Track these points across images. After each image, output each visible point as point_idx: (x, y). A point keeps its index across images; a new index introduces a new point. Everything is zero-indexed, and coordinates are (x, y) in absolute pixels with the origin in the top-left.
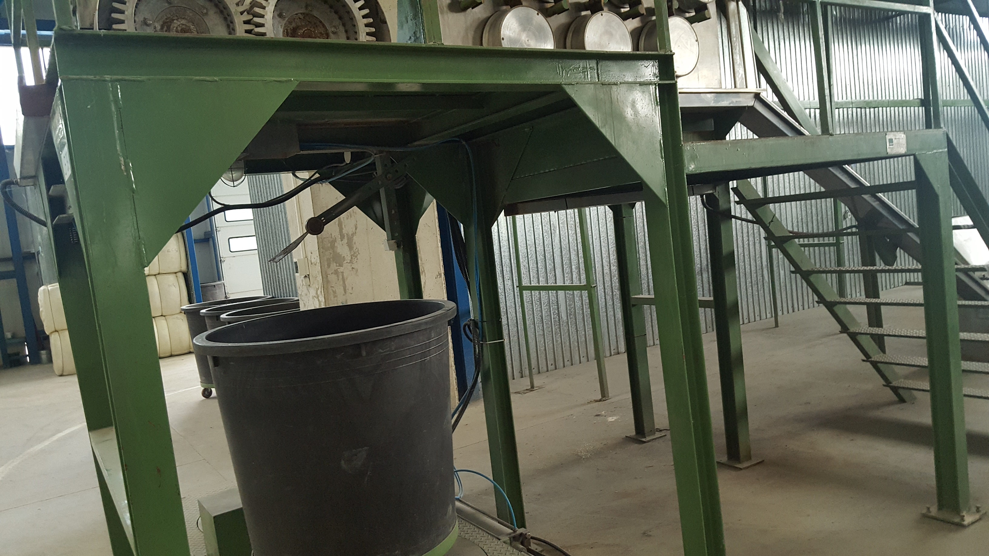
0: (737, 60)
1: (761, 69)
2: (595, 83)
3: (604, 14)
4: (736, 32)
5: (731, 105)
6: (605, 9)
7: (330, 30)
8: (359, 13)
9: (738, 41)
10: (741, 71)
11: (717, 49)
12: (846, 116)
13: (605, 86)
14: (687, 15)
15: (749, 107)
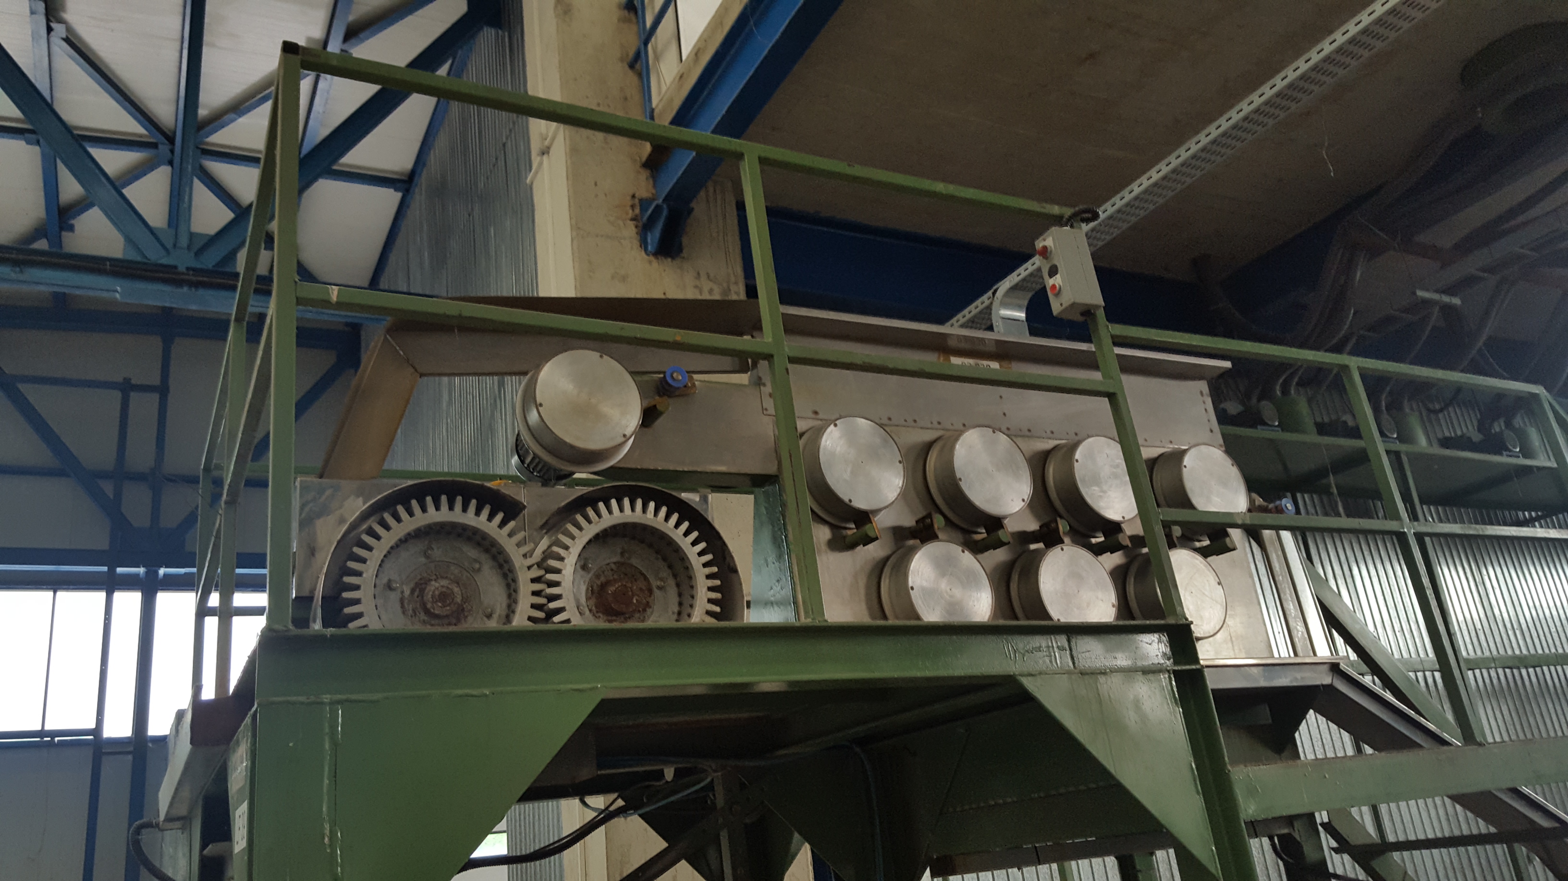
0: (1290, 611)
1: (1331, 621)
2: (1069, 673)
3: (1064, 548)
4: (1280, 568)
5: (1295, 684)
6: (1067, 540)
7: (655, 583)
8: (698, 561)
9: (1285, 579)
10: (1301, 628)
11: (1254, 594)
12: (1487, 681)
13: (1086, 677)
14: (1198, 544)
15: (1324, 686)
